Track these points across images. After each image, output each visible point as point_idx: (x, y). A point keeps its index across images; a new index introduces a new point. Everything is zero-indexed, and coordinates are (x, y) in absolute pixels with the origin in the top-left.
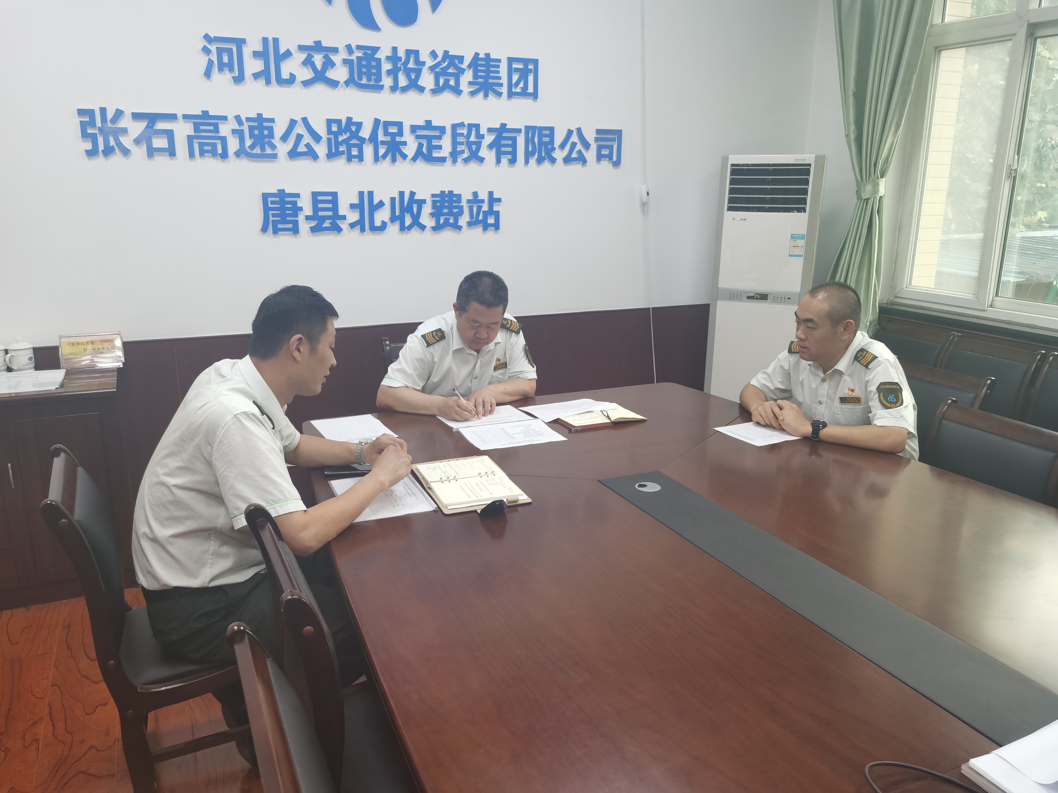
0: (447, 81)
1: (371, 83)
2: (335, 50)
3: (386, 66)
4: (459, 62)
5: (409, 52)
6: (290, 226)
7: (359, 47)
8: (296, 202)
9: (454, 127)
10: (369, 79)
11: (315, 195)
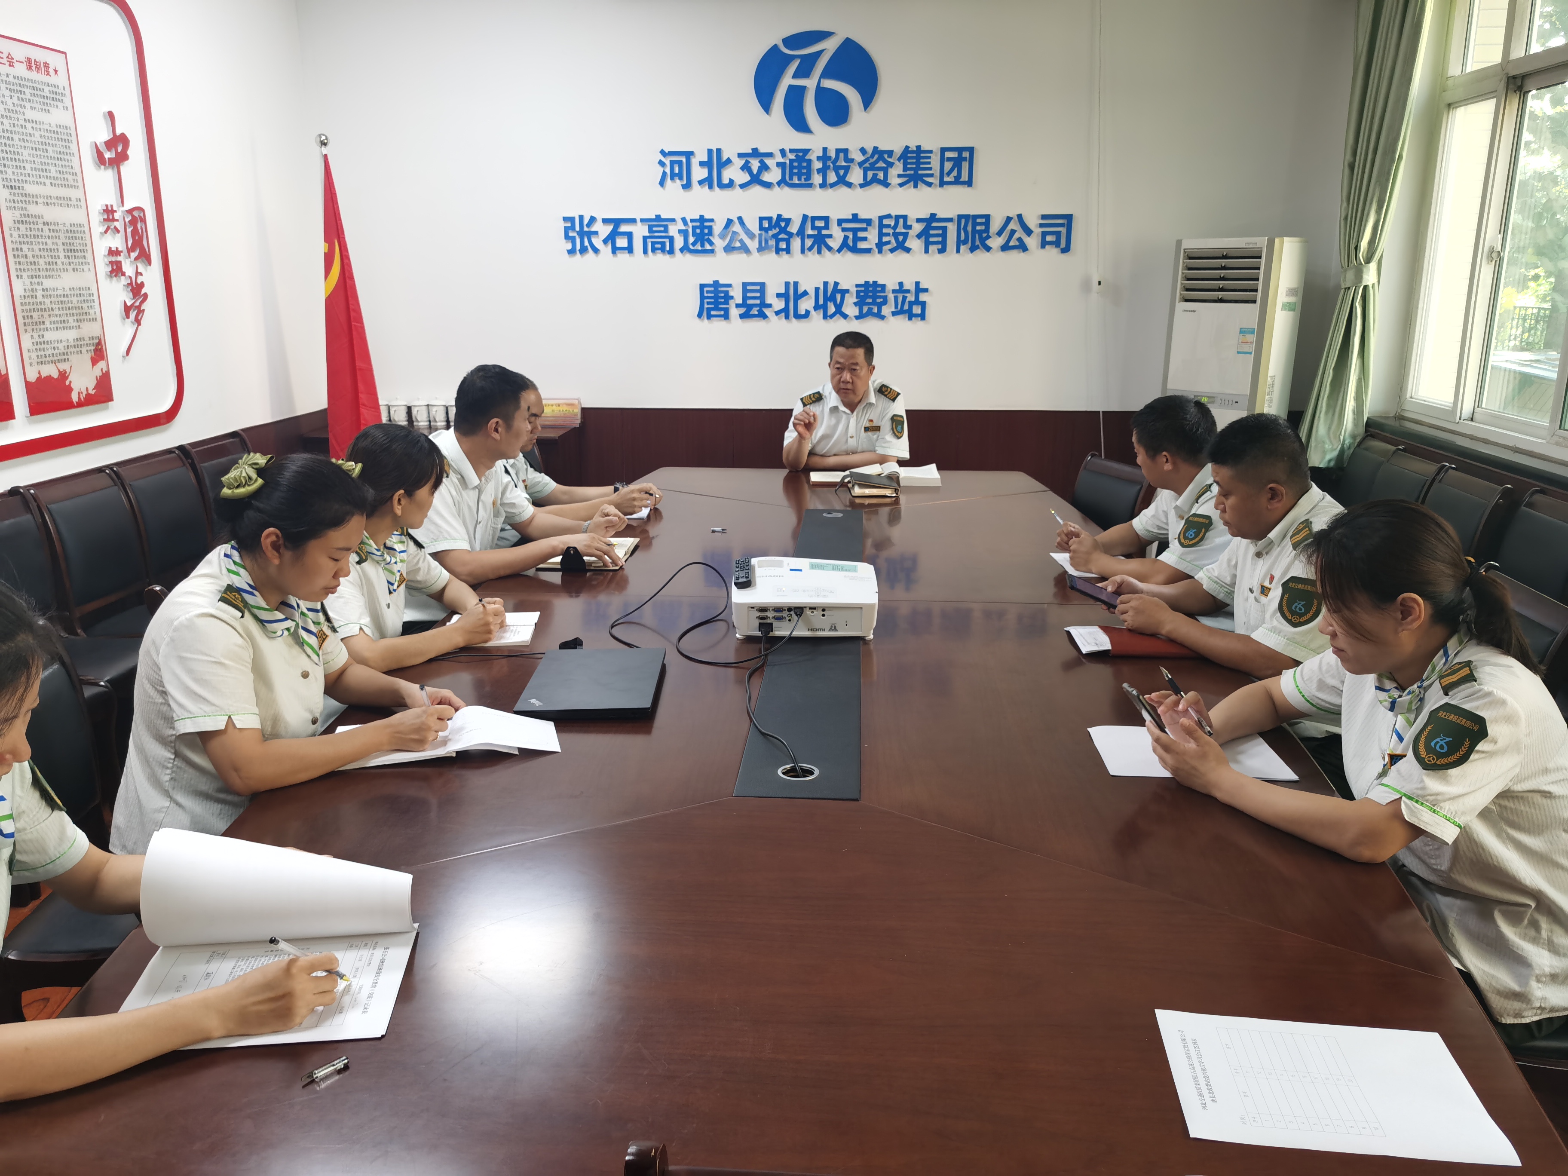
0: (875, 175)
1: (803, 181)
2: (770, 155)
3: (818, 165)
4: (888, 157)
5: (838, 151)
6: (722, 313)
7: (791, 151)
8: (728, 291)
9: (881, 218)
10: (799, 179)
11: (745, 285)
